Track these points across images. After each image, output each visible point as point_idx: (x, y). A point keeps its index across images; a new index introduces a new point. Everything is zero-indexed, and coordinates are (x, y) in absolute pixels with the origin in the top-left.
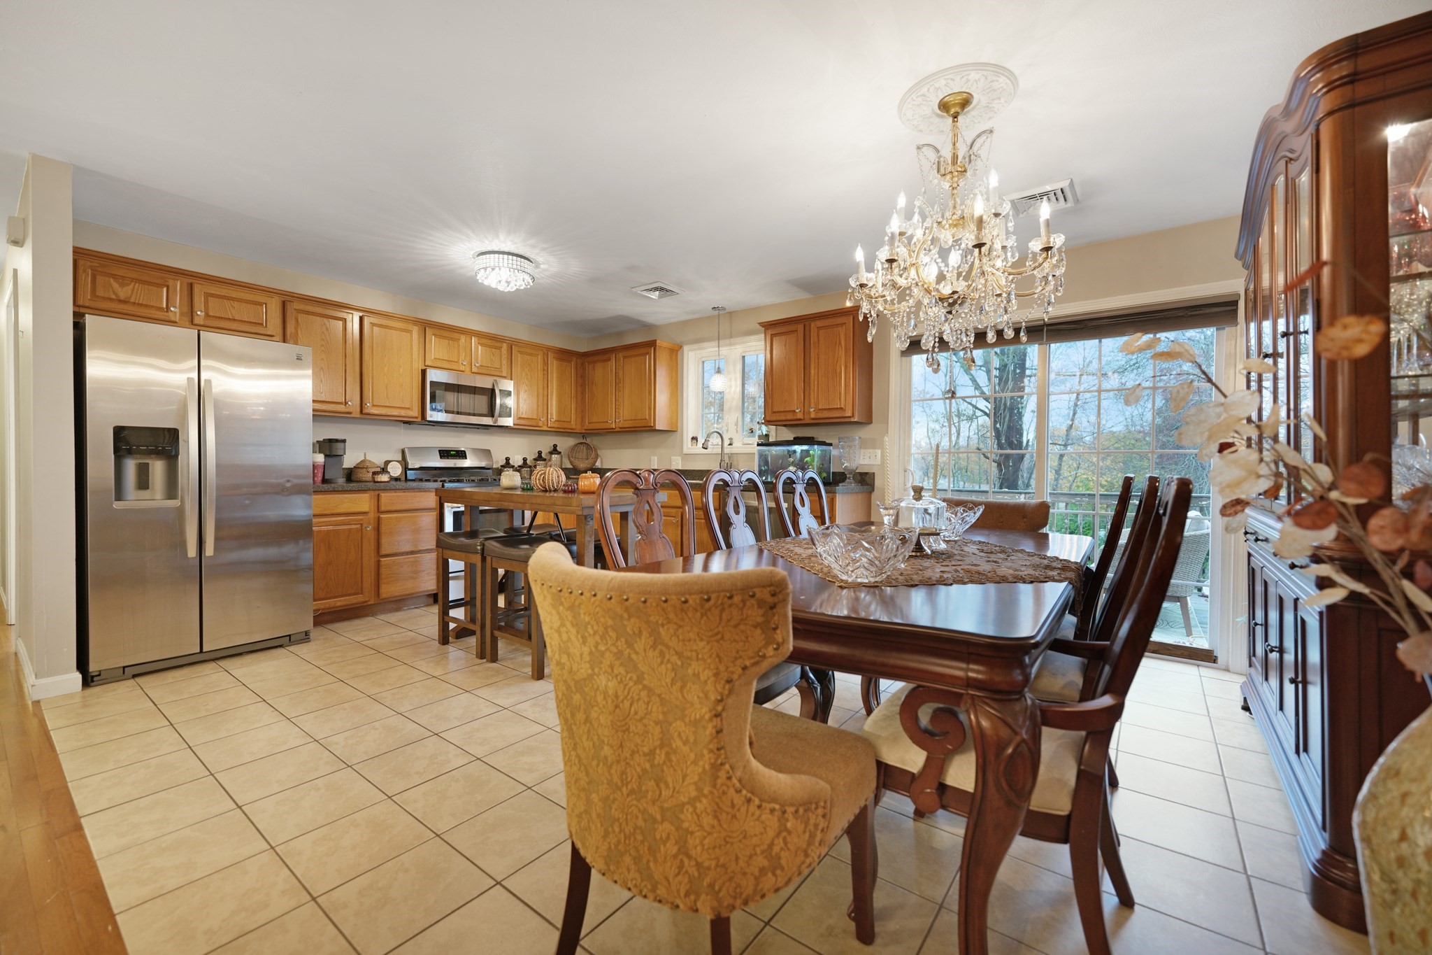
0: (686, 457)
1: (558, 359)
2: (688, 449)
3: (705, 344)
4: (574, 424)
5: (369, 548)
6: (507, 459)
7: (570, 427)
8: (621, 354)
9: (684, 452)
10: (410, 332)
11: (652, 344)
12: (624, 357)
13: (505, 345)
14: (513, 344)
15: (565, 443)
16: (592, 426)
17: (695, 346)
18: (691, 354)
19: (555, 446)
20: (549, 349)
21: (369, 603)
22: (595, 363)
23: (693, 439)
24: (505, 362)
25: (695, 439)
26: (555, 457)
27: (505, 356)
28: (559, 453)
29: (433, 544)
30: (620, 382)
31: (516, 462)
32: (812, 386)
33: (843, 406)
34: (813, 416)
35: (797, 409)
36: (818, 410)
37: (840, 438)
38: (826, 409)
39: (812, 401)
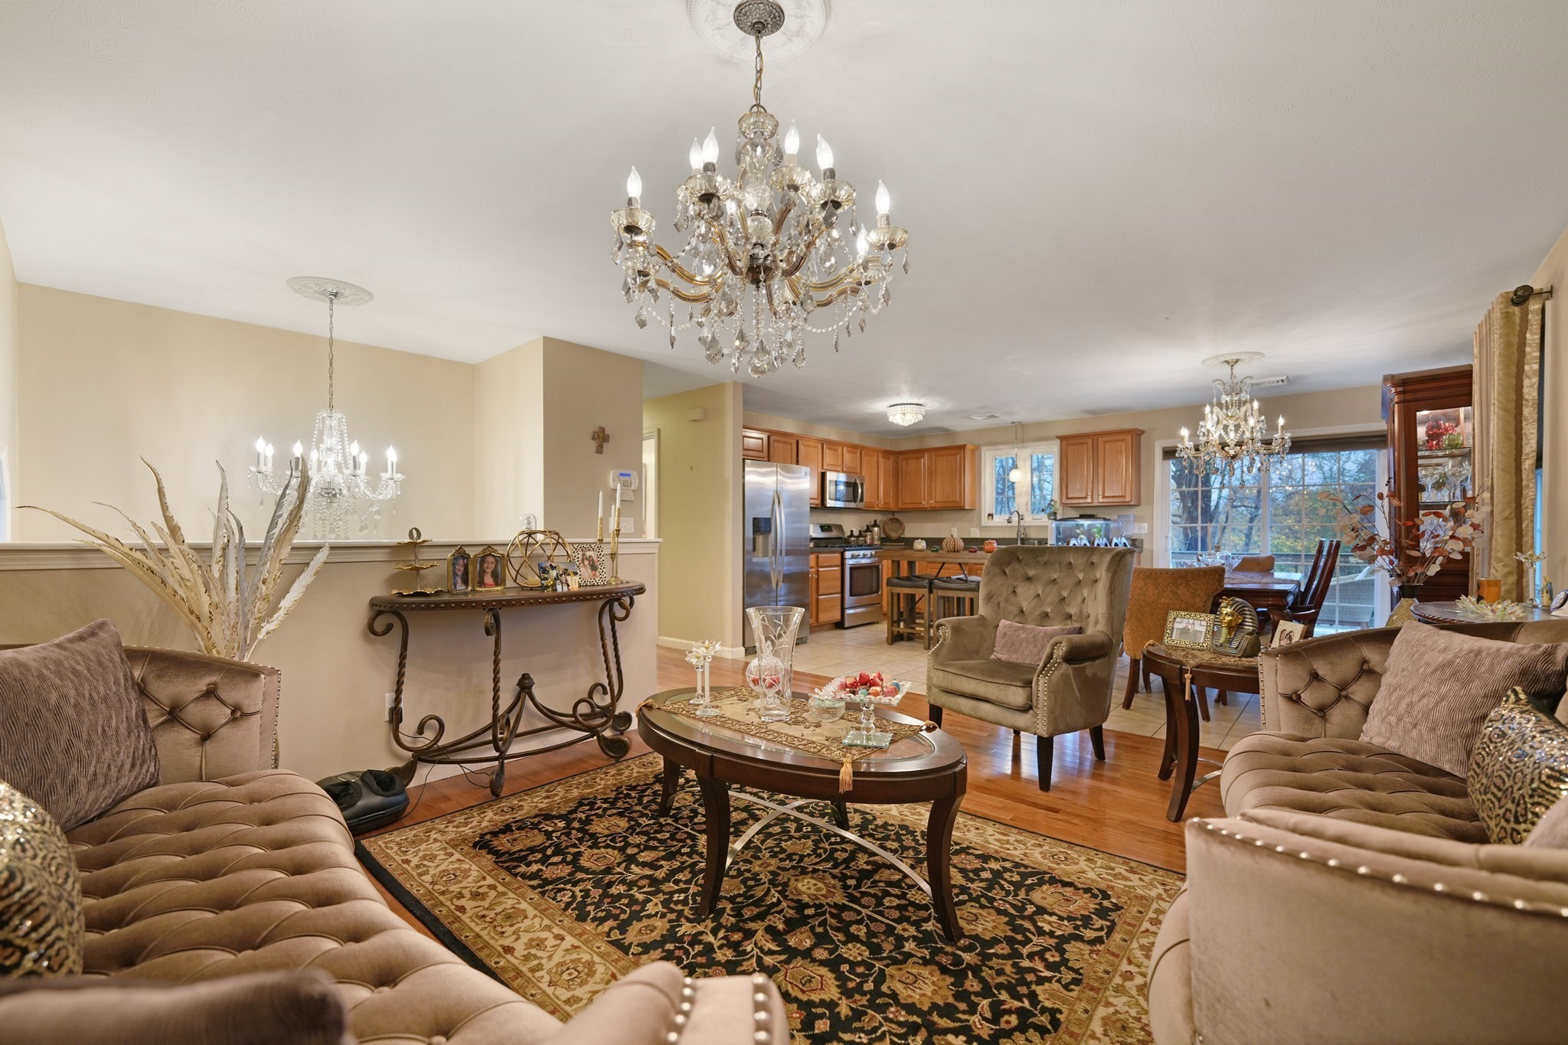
0: (983, 528)
1: (884, 457)
2: (986, 522)
3: (1001, 447)
4: (892, 506)
6: (852, 531)
7: (890, 507)
8: (934, 454)
9: (983, 525)
10: (817, 447)
11: (963, 447)
12: (937, 456)
13: (860, 450)
14: (862, 448)
15: (879, 518)
16: (904, 506)
17: (992, 447)
18: (987, 453)
19: (875, 521)
20: (878, 451)
22: (908, 459)
23: (989, 515)
24: (859, 463)
25: (990, 515)
26: (876, 529)
27: (859, 459)
28: (878, 526)
29: (839, 590)
30: (931, 474)
31: (856, 533)
32: (1099, 480)
33: (1124, 494)
34: (1100, 501)
35: (1088, 496)
36: (1105, 497)
37: (1119, 516)
38: (1110, 496)
39: (1099, 491)
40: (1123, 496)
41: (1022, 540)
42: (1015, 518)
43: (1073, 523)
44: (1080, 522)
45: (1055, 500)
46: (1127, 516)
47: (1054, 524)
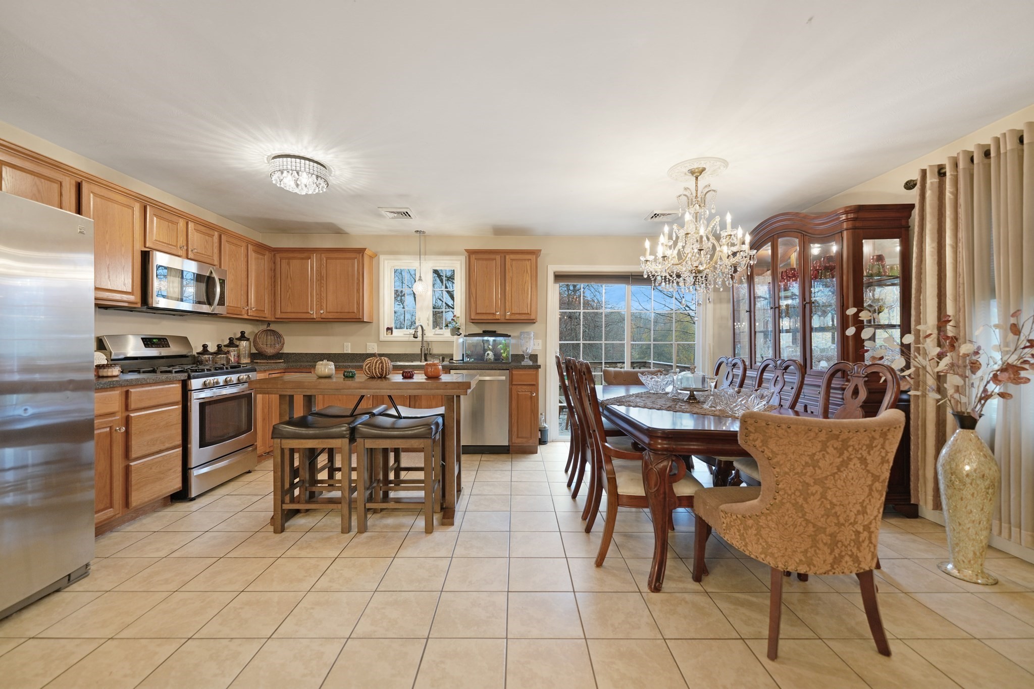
0: (381, 343)
1: (255, 251)
2: (384, 337)
3: (402, 257)
4: (268, 315)
5: (118, 451)
6: (205, 346)
7: (264, 316)
8: (323, 255)
9: (381, 340)
11: (361, 251)
12: (327, 259)
13: (216, 234)
14: (222, 232)
15: (249, 329)
16: (284, 316)
17: (392, 257)
18: (386, 262)
19: (243, 333)
20: (249, 242)
21: (117, 516)
22: (289, 258)
23: (388, 329)
24: (216, 251)
25: (389, 329)
26: (244, 344)
27: (216, 245)
28: (248, 340)
29: (179, 441)
30: (321, 278)
31: (212, 348)
32: (507, 298)
33: (529, 312)
34: (507, 318)
35: (496, 312)
36: (512, 314)
37: (521, 333)
38: (517, 314)
39: (507, 307)
40: (528, 314)
41: (426, 355)
42: (419, 333)
43: (480, 338)
44: (486, 338)
45: (457, 316)
46: (528, 333)
47: (461, 340)
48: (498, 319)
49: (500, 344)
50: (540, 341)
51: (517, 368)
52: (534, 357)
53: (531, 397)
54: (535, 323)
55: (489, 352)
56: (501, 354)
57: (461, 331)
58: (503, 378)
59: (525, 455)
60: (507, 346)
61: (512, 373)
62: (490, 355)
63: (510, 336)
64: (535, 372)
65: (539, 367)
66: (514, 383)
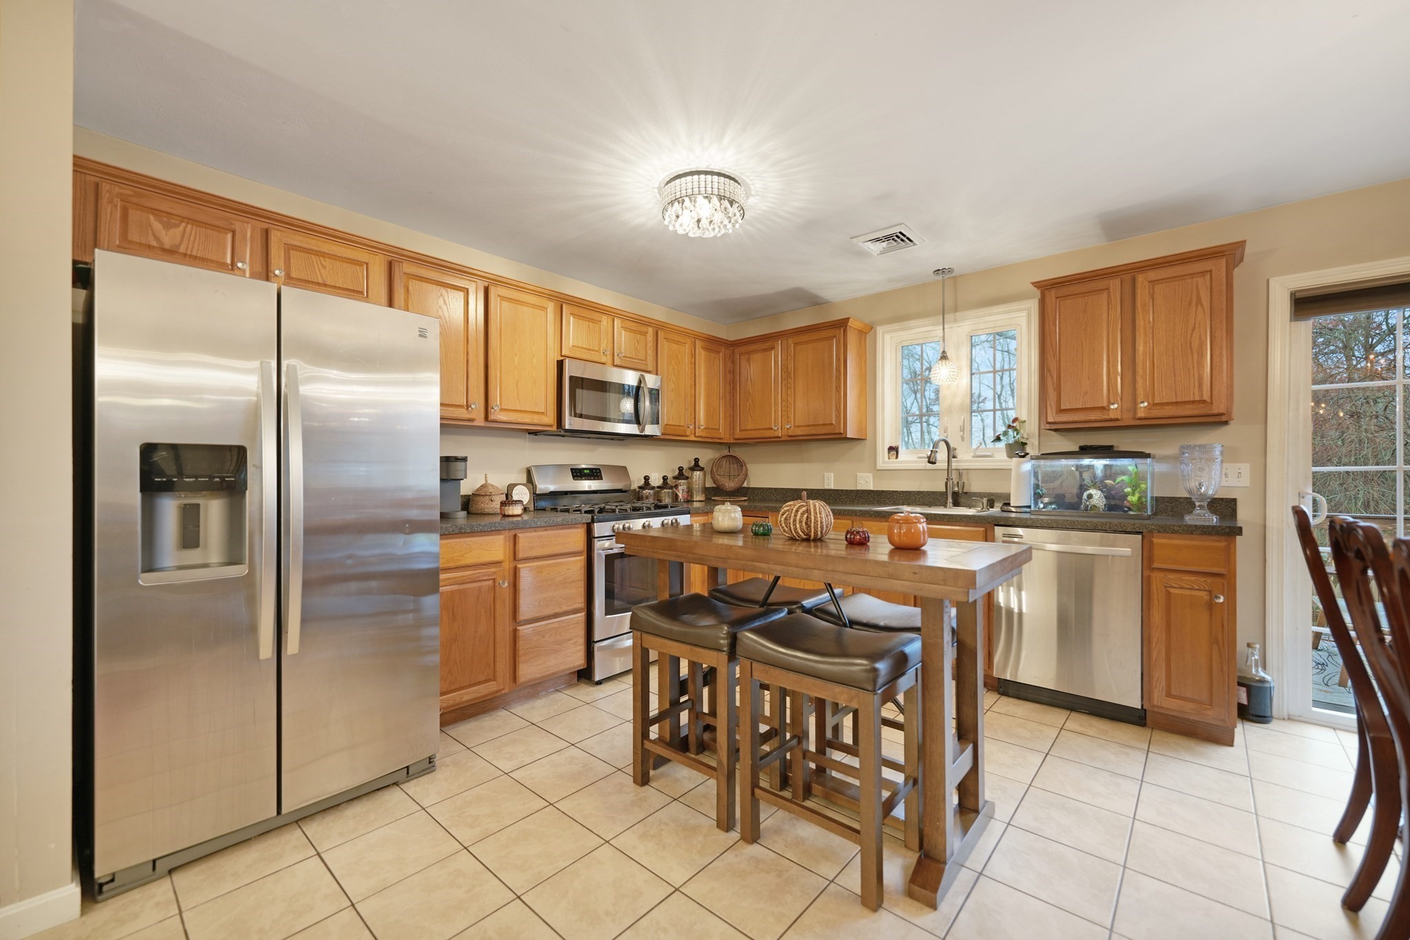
0: (879, 473)
1: (706, 349)
2: (884, 462)
3: (913, 323)
4: (723, 434)
5: (504, 611)
6: (647, 478)
7: (718, 436)
8: (790, 341)
9: (878, 468)
10: (544, 309)
11: (842, 324)
12: (796, 344)
13: (650, 330)
14: (658, 328)
15: (706, 456)
16: (745, 435)
17: (896, 326)
18: (887, 337)
19: (697, 460)
20: (696, 336)
21: (503, 692)
22: (749, 353)
23: (891, 449)
24: (650, 352)
25: (893, 450)
26: (697, 474)
27: (650, 344)
28: (702, 469)
29: (580, 602)
30: (788, 375)
31: (656, 481)
32: (1140, 370)
33: (1206, 397)
34: (1141, 414)
35: (1110, 403)
36: (1153, 405)
37: (1182, 447)
38: (1167, 404)
39: (1140, 391)
40: (1204, 402)
41: (955, 495)
42: (942, 455)
43: (1070, 463)
44: (1086, 461)
45: (1023, 419)
46: (1204, 448)
47: (1027, 466)
48: (1117, 420)
49: (1123, 473)
50: (1245, 468)
51: (1165, 531)
52: (1225, 507)
53: (1211, 606)
54: (1226, 423)
55: (1093, 491)
56: (1125, 496)
57: (1028, 450)
58: (1127, 551)
59: (1191, 743)
60: (1138, 479)
61: (1151, 543)
62: (1097, 497)
63: (1148, 456)
64: (1223, 544)
65: (1239, 531)
66: (1156, 565)
